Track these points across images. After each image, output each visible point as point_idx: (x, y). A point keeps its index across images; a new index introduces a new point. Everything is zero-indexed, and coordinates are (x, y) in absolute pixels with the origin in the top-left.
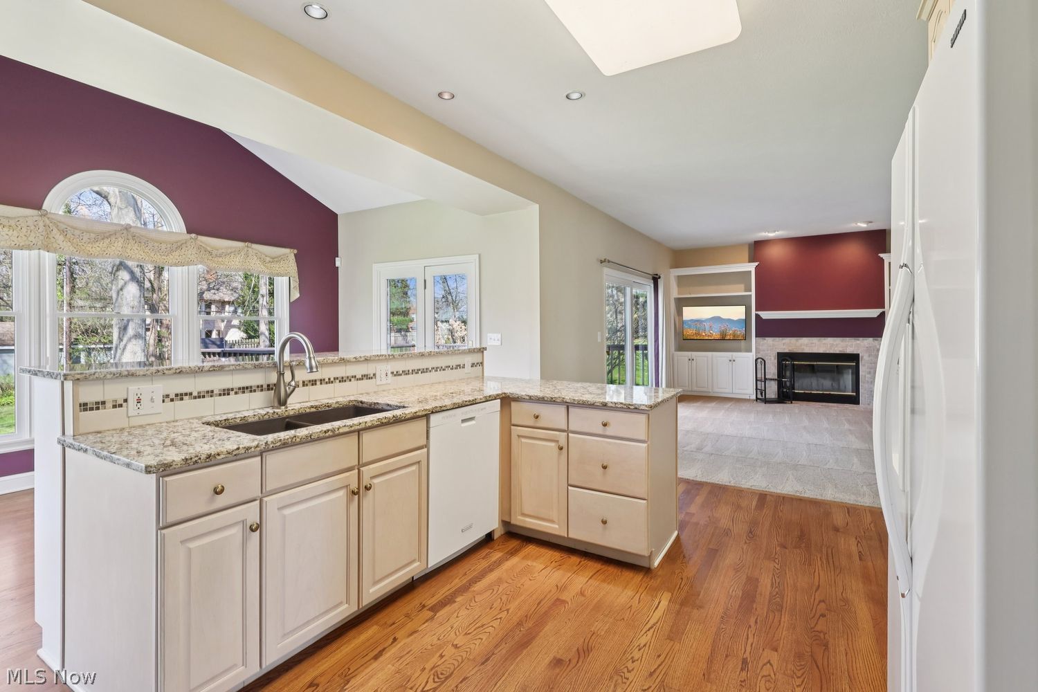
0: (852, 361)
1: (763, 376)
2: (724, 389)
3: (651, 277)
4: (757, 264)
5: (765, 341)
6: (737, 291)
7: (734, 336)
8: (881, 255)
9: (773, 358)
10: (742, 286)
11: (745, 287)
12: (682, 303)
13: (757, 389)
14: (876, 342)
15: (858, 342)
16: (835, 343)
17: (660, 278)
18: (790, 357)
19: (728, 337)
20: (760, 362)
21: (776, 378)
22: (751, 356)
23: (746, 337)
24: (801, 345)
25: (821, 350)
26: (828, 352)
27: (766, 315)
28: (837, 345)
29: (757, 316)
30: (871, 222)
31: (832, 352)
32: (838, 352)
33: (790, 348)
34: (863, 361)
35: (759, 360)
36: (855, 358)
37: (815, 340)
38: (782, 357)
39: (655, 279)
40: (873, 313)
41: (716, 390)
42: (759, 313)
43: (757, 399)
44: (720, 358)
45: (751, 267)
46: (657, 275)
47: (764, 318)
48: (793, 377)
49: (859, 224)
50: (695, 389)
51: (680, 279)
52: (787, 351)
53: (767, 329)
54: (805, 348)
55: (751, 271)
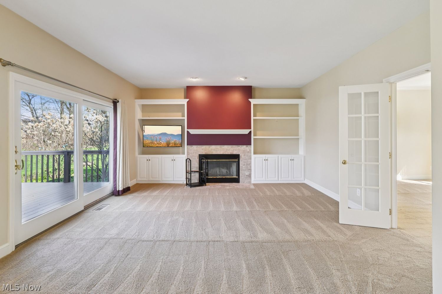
0: (236, 159)
1: (190, 170)
2: (168, 179)
3: (111, 101)
4: (188, 100)
5: (192, 148)
6: (177, 116)
7: (175, 144)
8: (250, 100)
9: (196, 158)
10: (180, 114)
11: (182, 114)
12: (144, 122)
13: (187, 178)
14: (247, 147)
15: (239, 148)
16: (228, 149)
17: (118, 102)
18: (205, 157)
19: (171, 145)
20: (189, 161)
21: (198, 170)
22: (184, 157)
23: (181, 145)
24: (211, 150)
25: (221, 153)
26: (225, 154)
27: (193, 132)
28: (229, 149)
29: (188, 132)
30: (246, 78)
31: (227, 153)
32: (229, 154)
33: (206, 152)
34: (241, 159)
35: (188, 160)
36: (237, 157)
37: (218, 147)
38: (202, 157)
39: (115, 103)
40: (245, 132)
41: (164, 179)
42: (189, 130)
43: (187, 184)
44: (167, 158)
45: (185, 102)
46: (116, 99)
47: (191, 133)
48: (207, 169)
49: (240, 78)
50: (151, 179)
51: (144, 106)
52: (204, 153)
53: (194, 140)
54: (213, 151)
55: (184, 104)
